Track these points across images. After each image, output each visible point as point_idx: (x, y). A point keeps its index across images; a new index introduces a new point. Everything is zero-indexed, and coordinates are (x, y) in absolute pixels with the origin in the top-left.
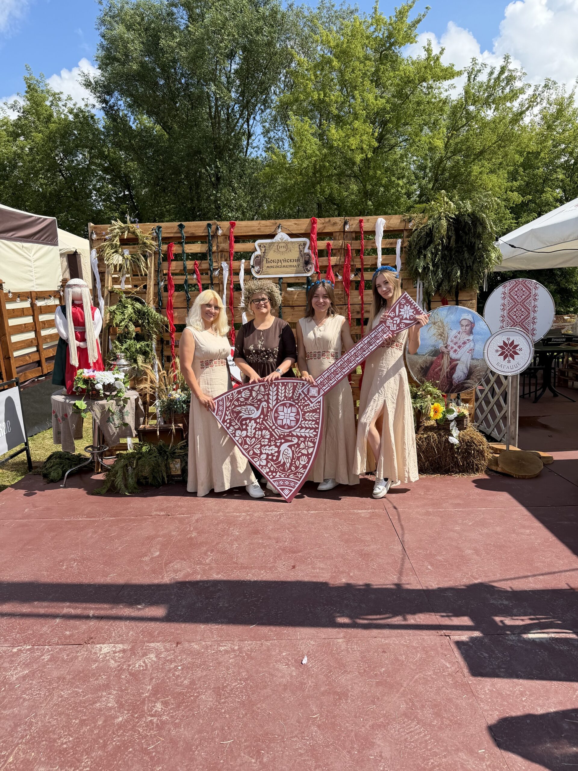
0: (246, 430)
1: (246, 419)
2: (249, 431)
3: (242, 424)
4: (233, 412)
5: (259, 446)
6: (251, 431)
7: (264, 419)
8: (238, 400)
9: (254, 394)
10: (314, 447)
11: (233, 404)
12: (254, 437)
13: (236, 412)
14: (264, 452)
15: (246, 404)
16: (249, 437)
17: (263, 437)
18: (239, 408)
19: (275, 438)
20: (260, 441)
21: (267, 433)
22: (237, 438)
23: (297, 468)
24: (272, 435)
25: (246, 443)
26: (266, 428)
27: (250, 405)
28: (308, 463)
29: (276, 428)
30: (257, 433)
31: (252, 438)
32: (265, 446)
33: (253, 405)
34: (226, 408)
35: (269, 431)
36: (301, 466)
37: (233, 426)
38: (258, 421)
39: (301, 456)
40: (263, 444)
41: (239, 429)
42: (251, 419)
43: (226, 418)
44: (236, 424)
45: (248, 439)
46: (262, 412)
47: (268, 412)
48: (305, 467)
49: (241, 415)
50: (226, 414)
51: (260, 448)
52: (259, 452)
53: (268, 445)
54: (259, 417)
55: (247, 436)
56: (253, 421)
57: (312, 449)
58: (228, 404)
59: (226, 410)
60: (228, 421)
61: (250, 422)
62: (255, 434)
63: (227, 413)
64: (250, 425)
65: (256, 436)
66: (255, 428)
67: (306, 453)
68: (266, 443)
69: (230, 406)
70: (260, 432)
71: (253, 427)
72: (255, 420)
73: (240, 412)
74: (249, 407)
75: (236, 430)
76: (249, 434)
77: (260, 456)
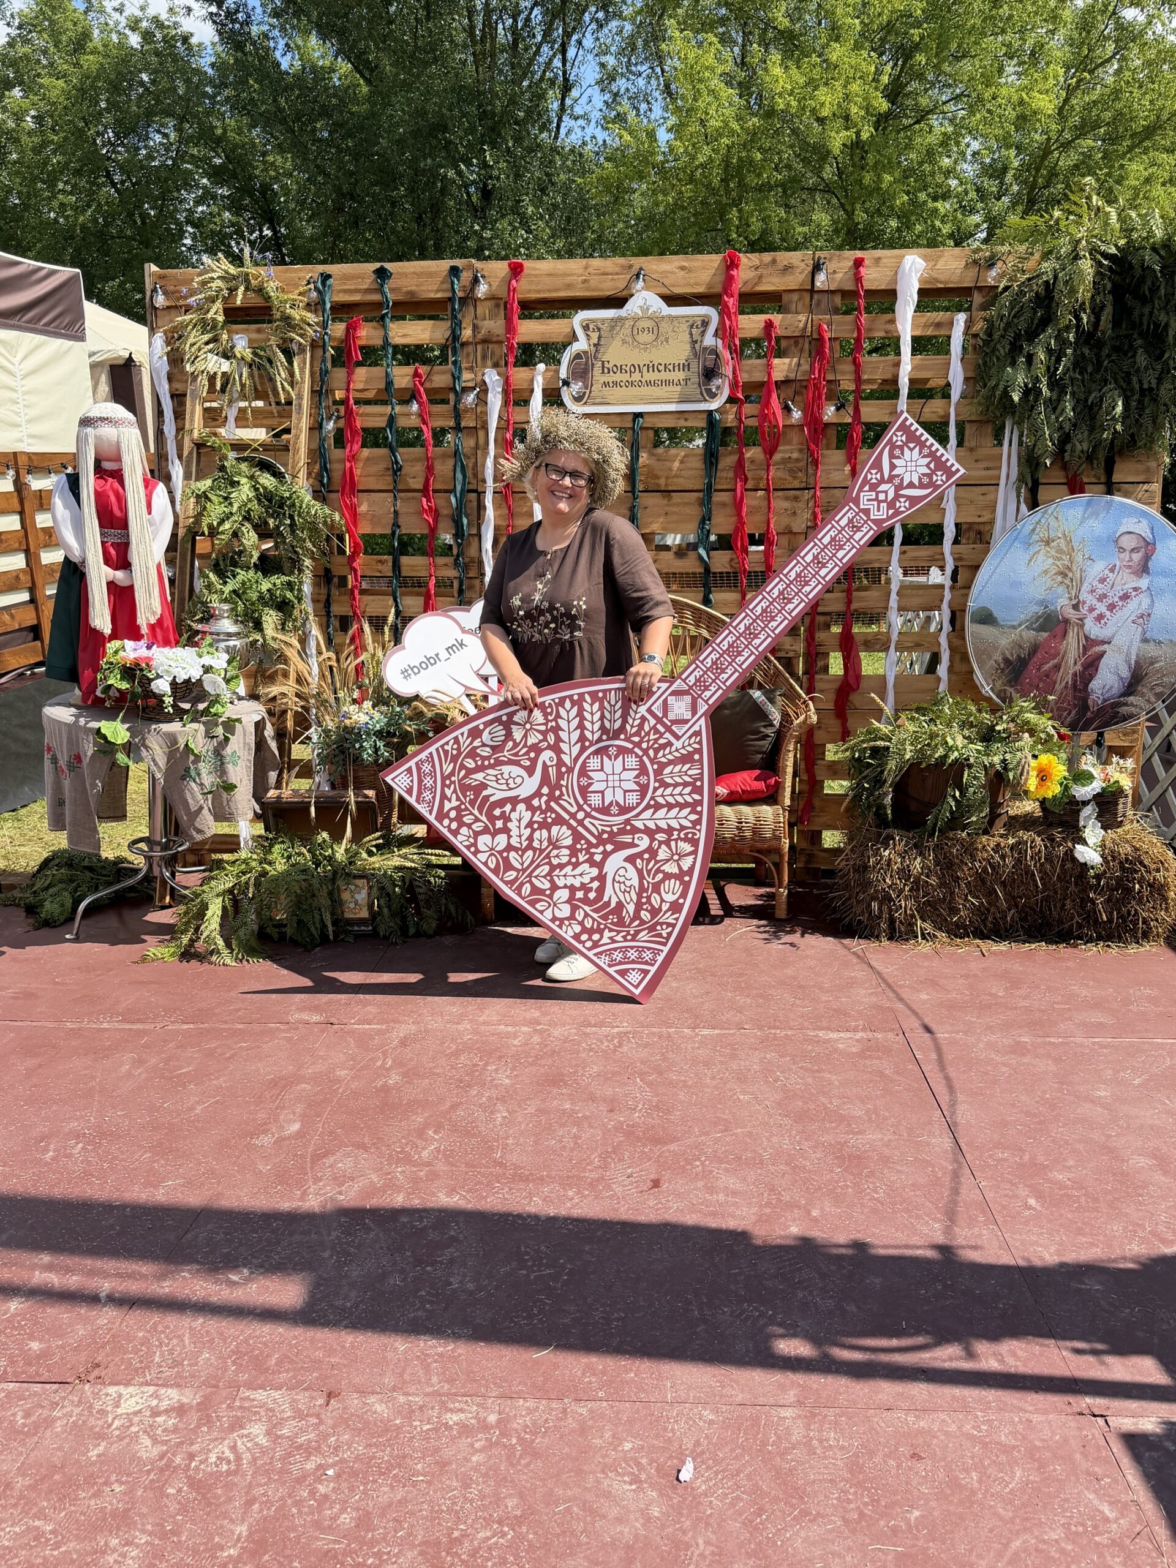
0: (506, 830)
1: (501, 803)
2: (514, 832)
3: (492, 819)
4: (464, 788)
5: (547, 868)
6: (518, 832)
7: (551, 797)
8: (473, 754)
9: (518, 734)
10: (695, 852)
11: (462, 767)
12: (530, 847)
13: (469, 787)
14: (560, 882)
15: (499, 763)
16: (516, 849)
17: (554, 844)
18: (480, 776)
19: (588, 842)
20: (548, 856)
21: (563, 834)
22: (483, 857)
23: (655, 912)
24: (577, 837)
25: (509, 867)
26: (559, 821)
27: (510, 762)
28: (684, 895)
29: (588, 815)
30: (537, 835)
31: (524, 851)
32: (561, 866)
33: (517, 763)
34: (443, 779)
35: (570, 827)
36: (665, 907)
37: (469, 826)
38: (535, 802)
39: (662, 881)
40: (555, 861)
41: (485, 831)
42: (514, 801)
43: (447, 806)
44: (477, 820)
45: (513, 854)
46: (545, 779)
47: (560, 776)
48: (676, 907)
49: (485, 793)
50: (444, 797)
51: (549, 874)
52: (547, 885)
53: (569, 863)
54: (538, 794)
55: (509, 848)
56: (521, 807)
57: (690, 859)
58: (448, 768)
59: (443, 785)
60: (453, 814)
61: (513, 810)
62: (530, 839)
63: (448, 792)
64: (514, 816)
65: (536, 844)
66: (530, 824)
67: (676, 870)
68: (565, 860)
69: (452, 773)
70: (545, 833)
71: (524, 823)
72: (527, 801)
73: (484, 786)
74: (506, 769)
75: (477, 834)
76: (514, 842)
77: (551, 896)
